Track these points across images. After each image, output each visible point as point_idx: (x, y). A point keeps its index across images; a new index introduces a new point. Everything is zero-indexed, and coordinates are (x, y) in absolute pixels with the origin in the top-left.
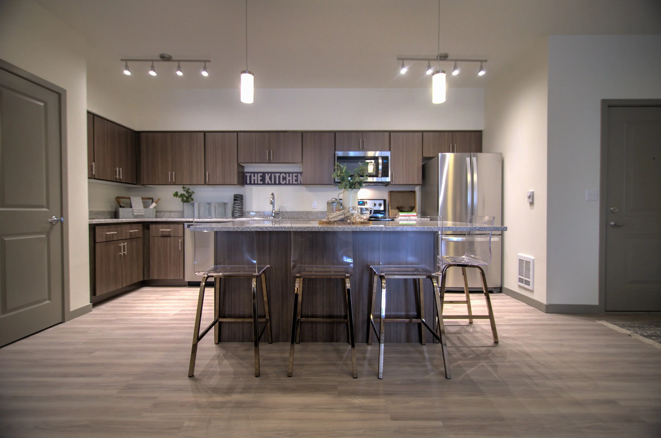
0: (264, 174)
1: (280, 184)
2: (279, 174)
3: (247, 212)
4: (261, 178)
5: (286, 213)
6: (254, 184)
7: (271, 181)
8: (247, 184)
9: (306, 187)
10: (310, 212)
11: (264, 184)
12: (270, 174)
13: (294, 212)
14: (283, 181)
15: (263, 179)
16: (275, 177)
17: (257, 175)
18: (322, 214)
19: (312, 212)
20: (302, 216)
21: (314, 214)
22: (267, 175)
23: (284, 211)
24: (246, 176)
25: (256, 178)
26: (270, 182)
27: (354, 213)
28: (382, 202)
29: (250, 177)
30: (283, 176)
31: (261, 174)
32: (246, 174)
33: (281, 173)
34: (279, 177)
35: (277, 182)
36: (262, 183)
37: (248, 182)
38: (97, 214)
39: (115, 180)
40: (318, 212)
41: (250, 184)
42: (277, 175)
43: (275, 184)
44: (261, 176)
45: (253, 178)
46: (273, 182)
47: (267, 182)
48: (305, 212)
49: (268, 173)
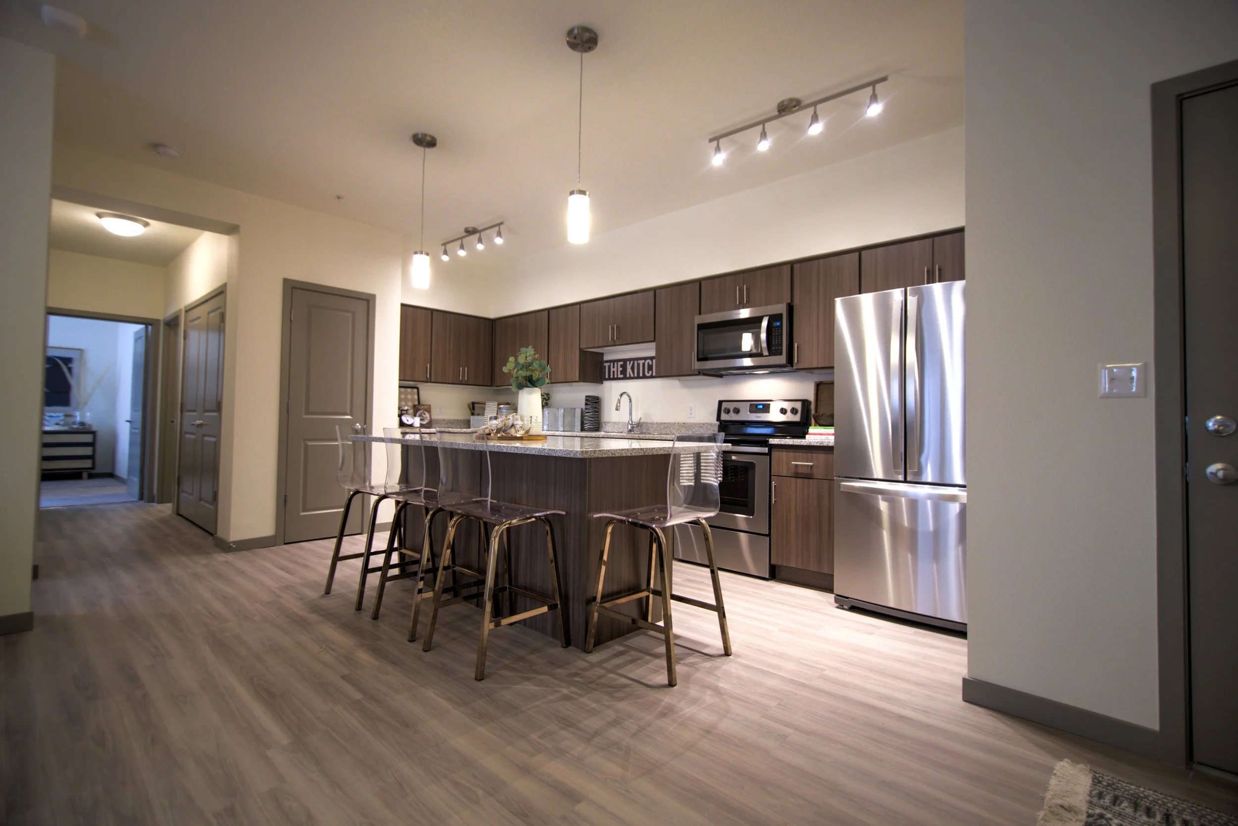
0: (625, 361)
1: (644, 377)
2: (643, 361)
3: (605, 423)
4: (621, 369)
5: (651, 426)
6: (614, 379)
7: (634, 374)
8: (606, 380)
9: (679, 380)
10: (684, 424)
11: (625, 378)
12: (632, 362)
13: (662, 423)
14: (648, 373)
15: (624, 372)
16: (638, 365)
17: (617, 364)
18: (701, 427)
19: (687, 423)
20: (672, 430)
21: (690, 427)
22: (628, 362)
23: (650, 421)
24: (605, 366)
25: (615, 369)
26: (632, 376)
27: (517, 424)
28: (798, 406)
29: (609, 367)
30: (648, 363)
31: (622, 363)
32: (605, 364)
33: (645, 359)
34: (644, 364)
35: (641, 375)
36: (622, 376)
37: (607, 377)
38: (450, 422)
39: (459, 382)
40: (695, 425)
41: (610, 379)
42: (641, 362)
43: (638, 377)
44: (621, 366)
45: (612, 369)
46: (636, 375)
47: (628, 376)
48: (677, 424)
49: (630, 360)
